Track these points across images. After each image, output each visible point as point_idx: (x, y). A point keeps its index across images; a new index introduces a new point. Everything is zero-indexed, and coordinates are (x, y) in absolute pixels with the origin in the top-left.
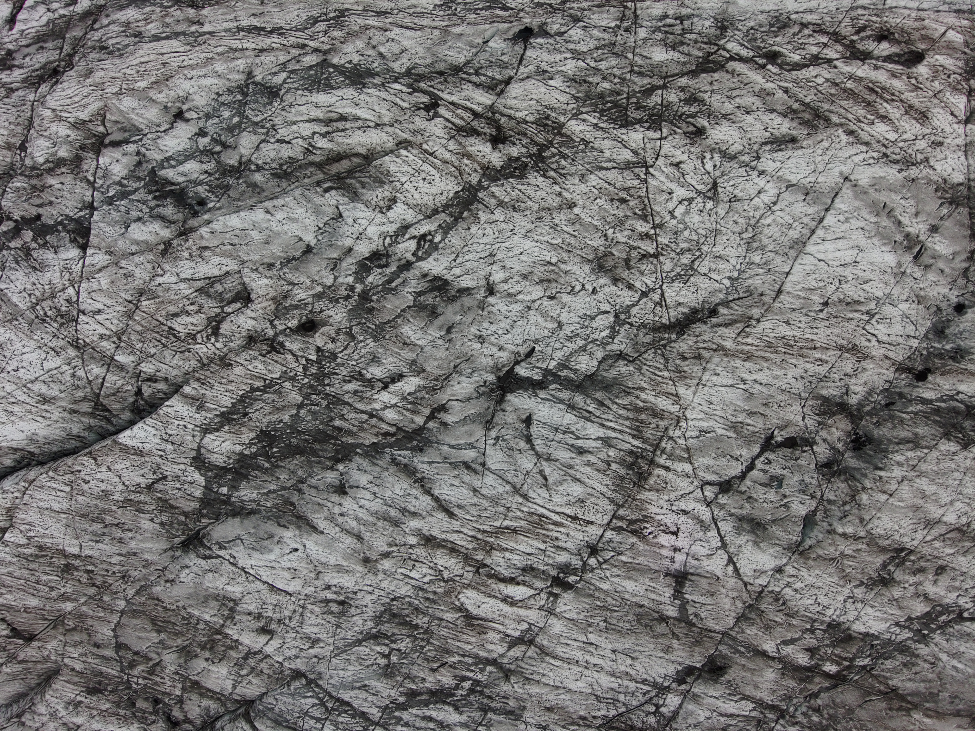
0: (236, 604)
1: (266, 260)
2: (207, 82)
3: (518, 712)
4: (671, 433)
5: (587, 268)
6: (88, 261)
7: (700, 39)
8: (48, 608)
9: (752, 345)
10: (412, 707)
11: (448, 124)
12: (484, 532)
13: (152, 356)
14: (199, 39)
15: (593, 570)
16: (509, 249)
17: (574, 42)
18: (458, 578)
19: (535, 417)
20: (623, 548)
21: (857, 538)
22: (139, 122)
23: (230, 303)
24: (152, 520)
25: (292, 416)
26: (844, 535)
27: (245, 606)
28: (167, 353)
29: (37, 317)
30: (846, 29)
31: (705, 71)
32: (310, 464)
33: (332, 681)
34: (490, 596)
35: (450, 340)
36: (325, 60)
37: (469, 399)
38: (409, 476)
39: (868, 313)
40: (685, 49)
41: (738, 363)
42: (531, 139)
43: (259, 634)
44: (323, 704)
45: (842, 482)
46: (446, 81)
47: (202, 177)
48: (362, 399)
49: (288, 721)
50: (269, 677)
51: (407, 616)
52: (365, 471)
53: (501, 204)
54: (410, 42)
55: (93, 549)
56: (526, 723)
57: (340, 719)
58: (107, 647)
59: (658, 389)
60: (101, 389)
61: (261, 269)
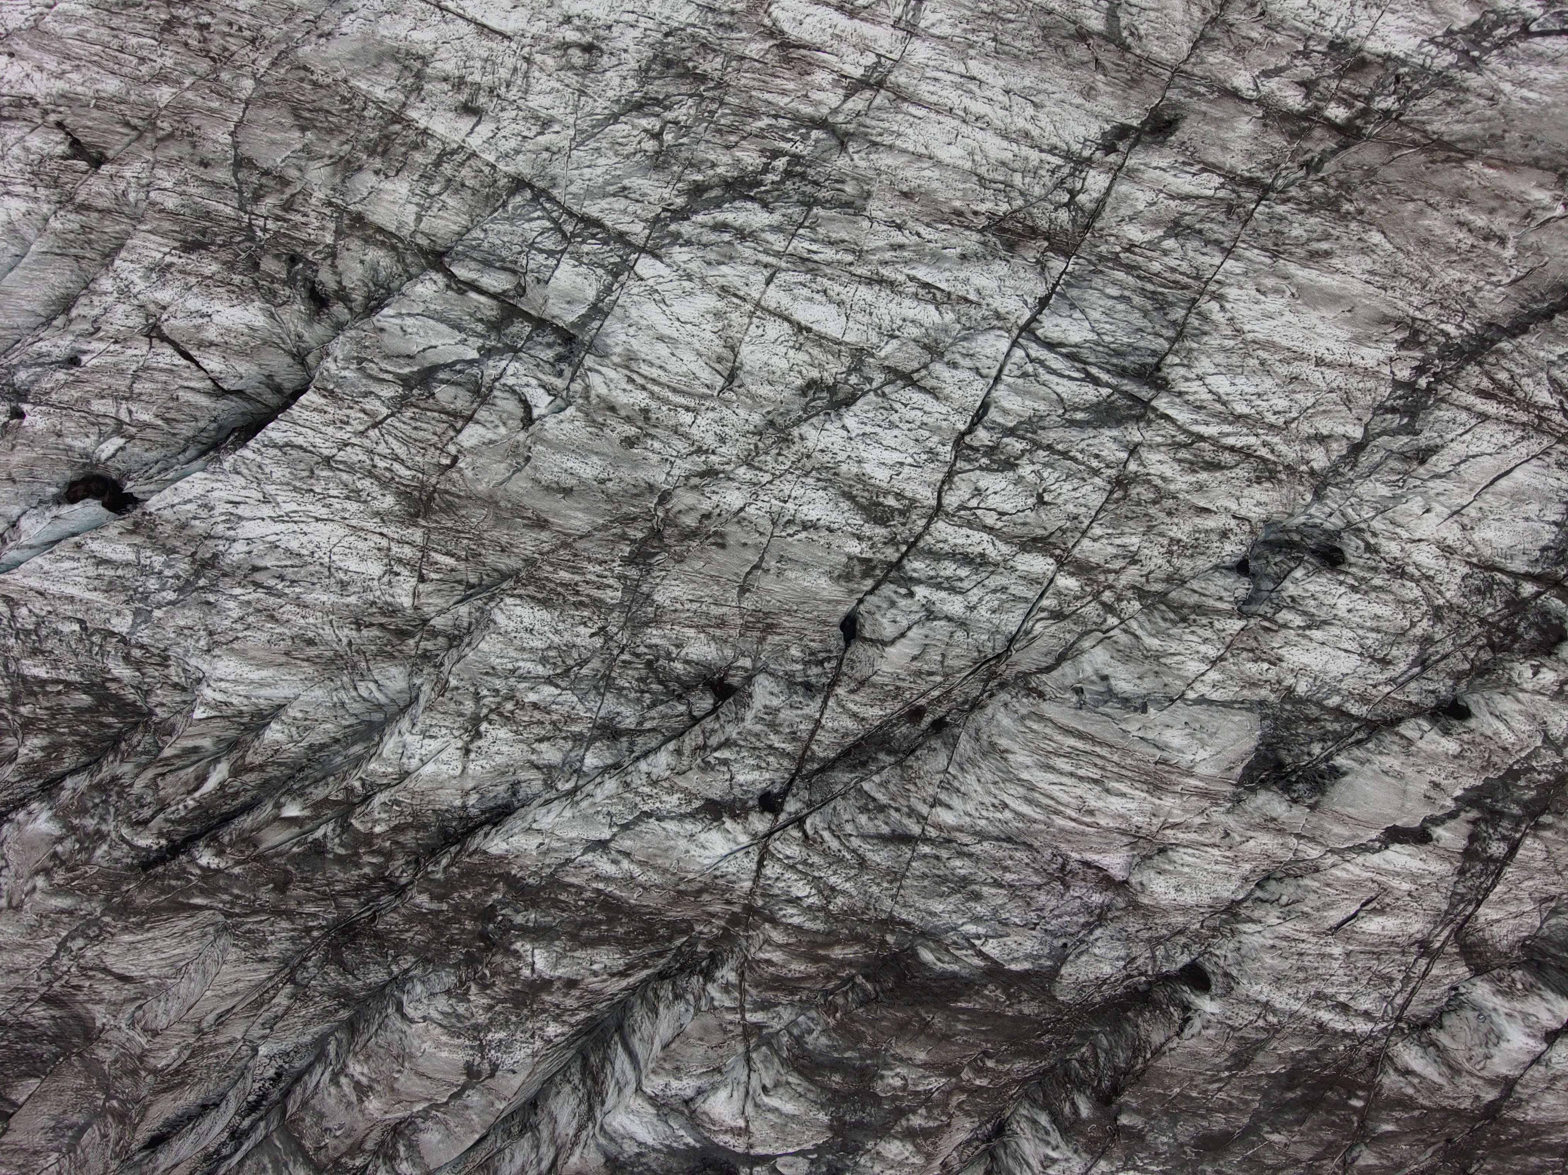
0: (426, 64)
3: (859, 203)
10: (696, 212)
27: (439, 65)
33: (573, 189)
43: (459, 115)
44: (558, 228)
49: (503, 260)
50: (475, 191)
56: (871, 219)
57: (585, 248)
58: (220, 163)
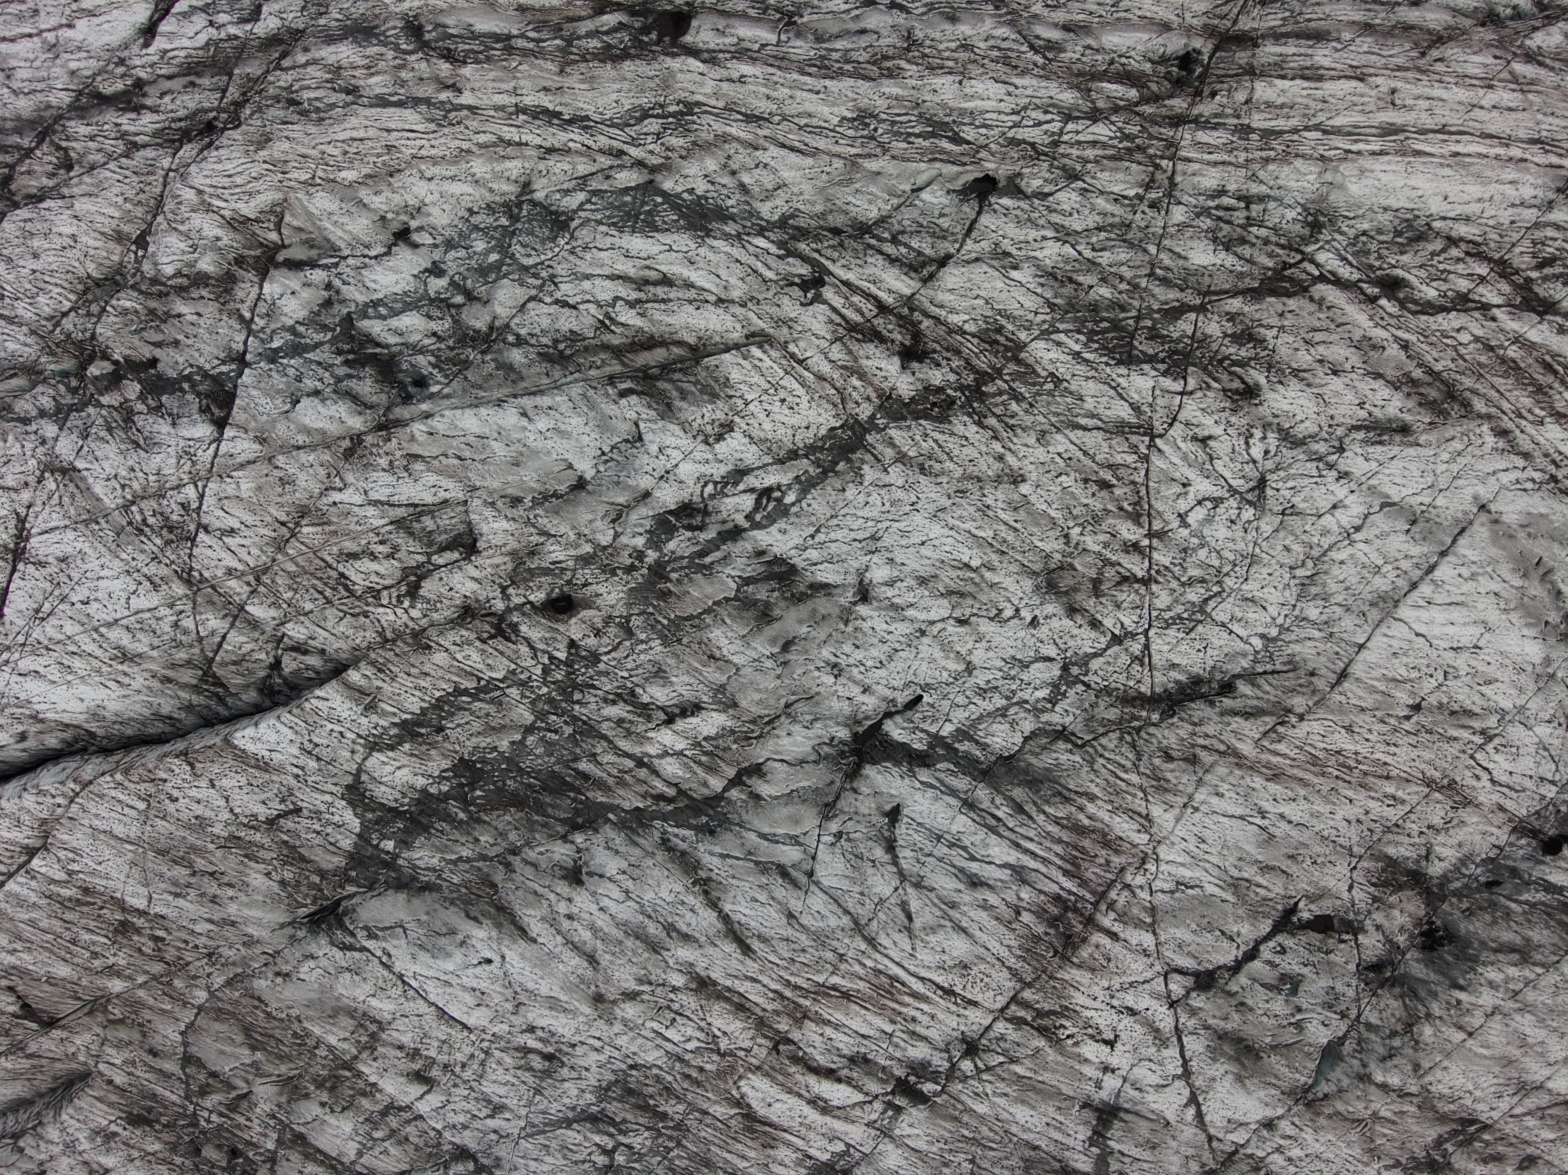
1: (510, 491)
2: (457, 188)
4: (1128, 878)
5: (1028, 584)
6: (224, 447)
7: (1274, 239)
8: (84, 982)
9: (1284, 756)
11: (835, 317)
12: (796, 987)
13: (306, 614)
14: (452, 115)
15: (965, 1079)
16: (904, 534)
17: (1063, 213)
18: (742, 1054)
19: (905, 811)
20: (1021, 1052)
21: (1403, 1094)
22: (337, 235)
23: (442, 549)
24: (268, 874)
25: (513, 743)
26: (1384, 1087)
28: (331, 614)
29: (130, 523)
30: (1521, 258)
31: (1275, 292)
32: (531, 826)
34: (790, 1092)
35: (785, 663)
36: (651, 182)
37: (802, 762)
38: (686, 872)
39: (1483, 732)
40: (1247, 251)
41: (1258, 782)
42: (968, 362)
45: (1396, 998)
46: (841, 245)
47: (427, 342)
48: (629, 734)
51: (651, 1097)
52: (617, 852)
53: (901, 458)
54: (793, 173)
55: (168, 905)
59: (1118, 801)
60: (216, 653)
61: (499, 504)
